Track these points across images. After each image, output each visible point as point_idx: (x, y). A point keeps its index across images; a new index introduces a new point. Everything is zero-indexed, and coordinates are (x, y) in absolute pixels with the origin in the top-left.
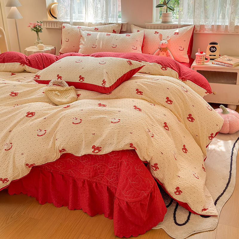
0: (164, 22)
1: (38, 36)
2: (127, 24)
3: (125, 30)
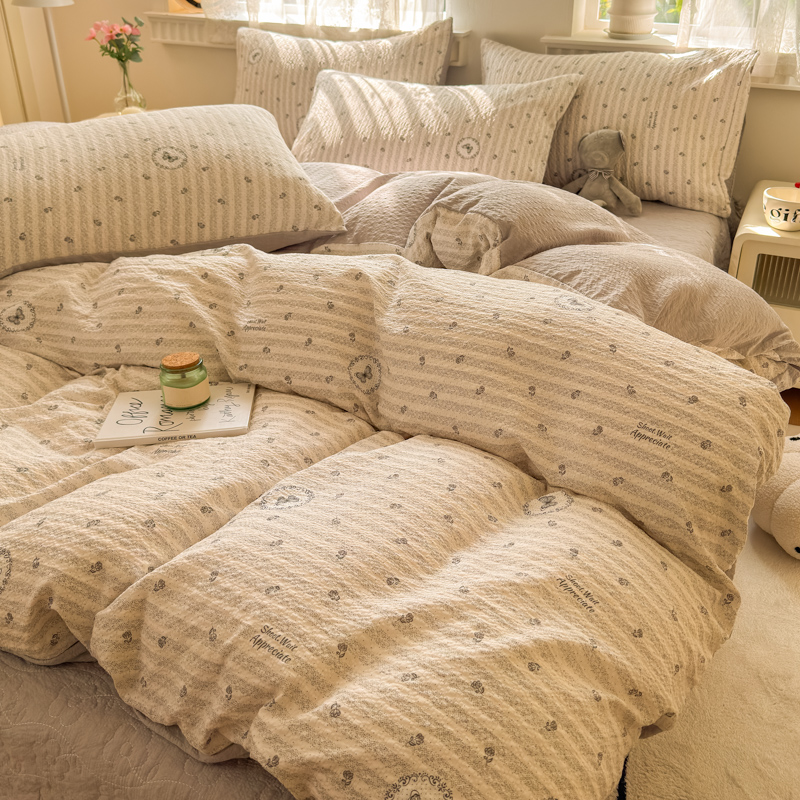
1: (125, 73)
2: (468, 36)
3: (459, 64)
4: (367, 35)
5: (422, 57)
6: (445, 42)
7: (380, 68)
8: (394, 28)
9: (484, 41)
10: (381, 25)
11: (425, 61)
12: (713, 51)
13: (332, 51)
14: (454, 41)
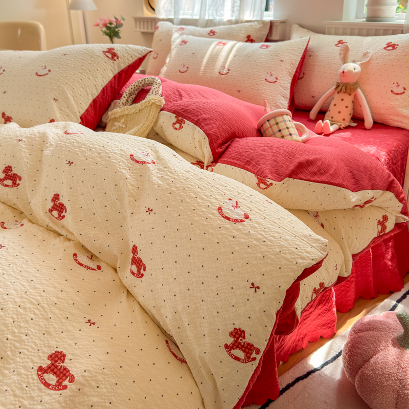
0: (372, 18)
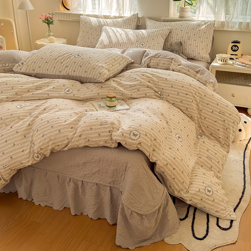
1: (49, 28)
2: (142, 18)
3: (140, 25)
4: (115, 17)
5: (130, 23)
6: (136, 19)
7: (119, 26)
8: (122, 16)
9: (146, 19)
10: (119, 15)
11: (131, 24)
12: (204, 21)
13: (106, 22)
14: (139, 19)
